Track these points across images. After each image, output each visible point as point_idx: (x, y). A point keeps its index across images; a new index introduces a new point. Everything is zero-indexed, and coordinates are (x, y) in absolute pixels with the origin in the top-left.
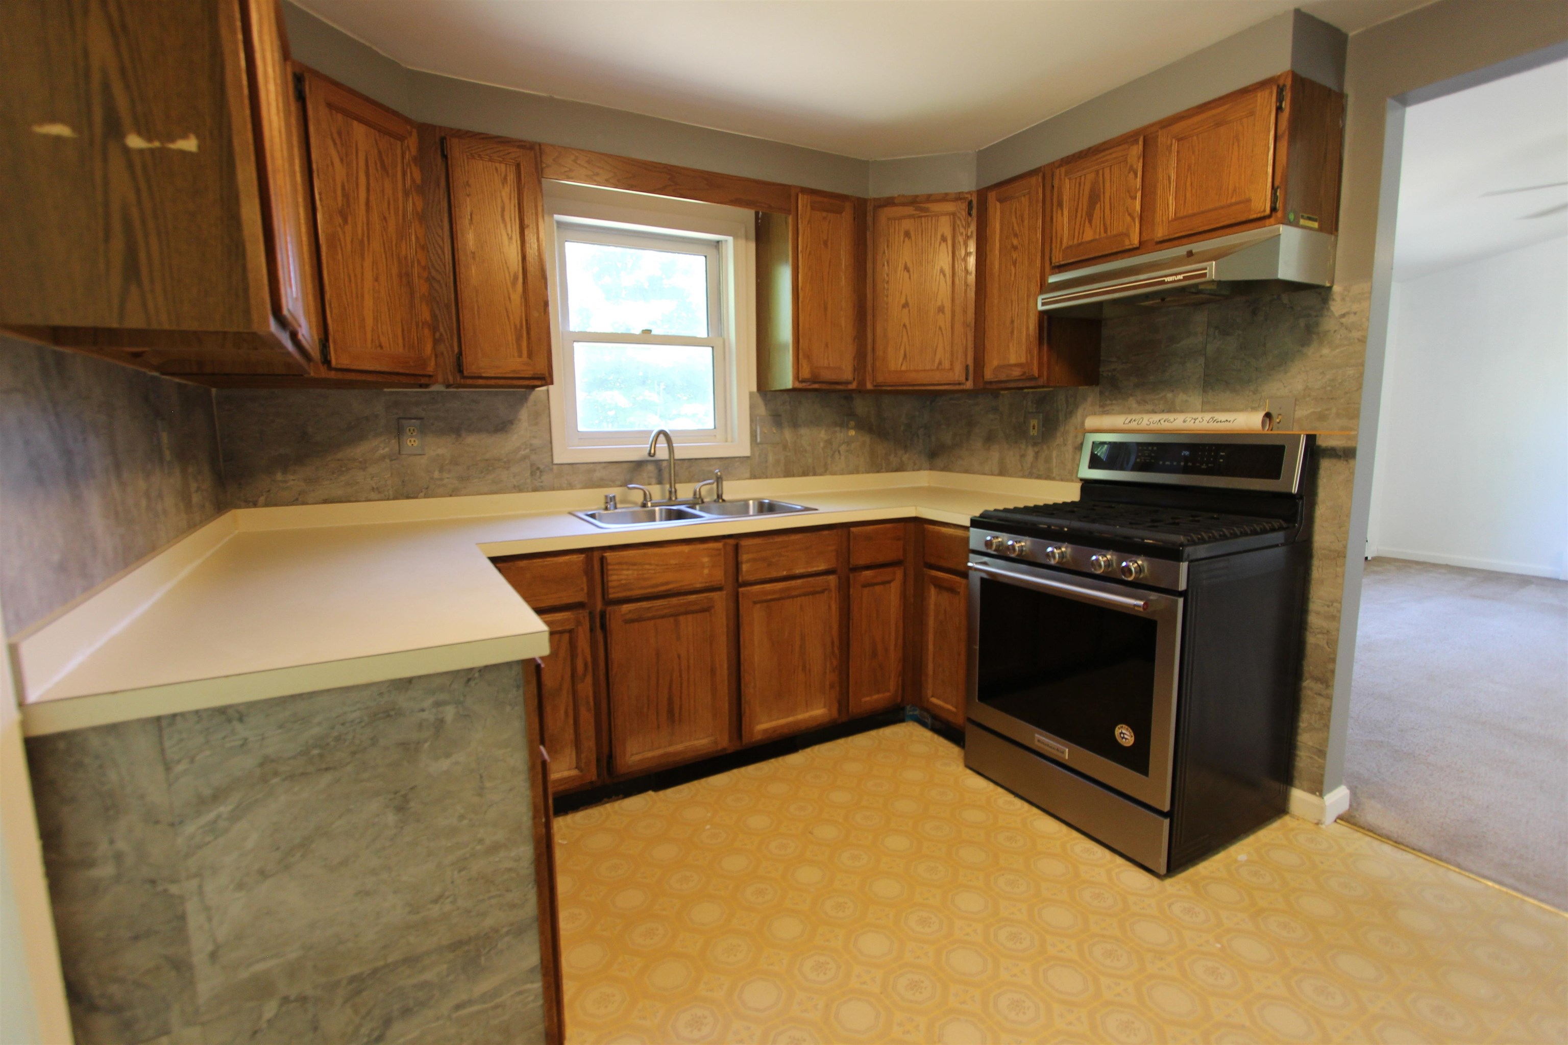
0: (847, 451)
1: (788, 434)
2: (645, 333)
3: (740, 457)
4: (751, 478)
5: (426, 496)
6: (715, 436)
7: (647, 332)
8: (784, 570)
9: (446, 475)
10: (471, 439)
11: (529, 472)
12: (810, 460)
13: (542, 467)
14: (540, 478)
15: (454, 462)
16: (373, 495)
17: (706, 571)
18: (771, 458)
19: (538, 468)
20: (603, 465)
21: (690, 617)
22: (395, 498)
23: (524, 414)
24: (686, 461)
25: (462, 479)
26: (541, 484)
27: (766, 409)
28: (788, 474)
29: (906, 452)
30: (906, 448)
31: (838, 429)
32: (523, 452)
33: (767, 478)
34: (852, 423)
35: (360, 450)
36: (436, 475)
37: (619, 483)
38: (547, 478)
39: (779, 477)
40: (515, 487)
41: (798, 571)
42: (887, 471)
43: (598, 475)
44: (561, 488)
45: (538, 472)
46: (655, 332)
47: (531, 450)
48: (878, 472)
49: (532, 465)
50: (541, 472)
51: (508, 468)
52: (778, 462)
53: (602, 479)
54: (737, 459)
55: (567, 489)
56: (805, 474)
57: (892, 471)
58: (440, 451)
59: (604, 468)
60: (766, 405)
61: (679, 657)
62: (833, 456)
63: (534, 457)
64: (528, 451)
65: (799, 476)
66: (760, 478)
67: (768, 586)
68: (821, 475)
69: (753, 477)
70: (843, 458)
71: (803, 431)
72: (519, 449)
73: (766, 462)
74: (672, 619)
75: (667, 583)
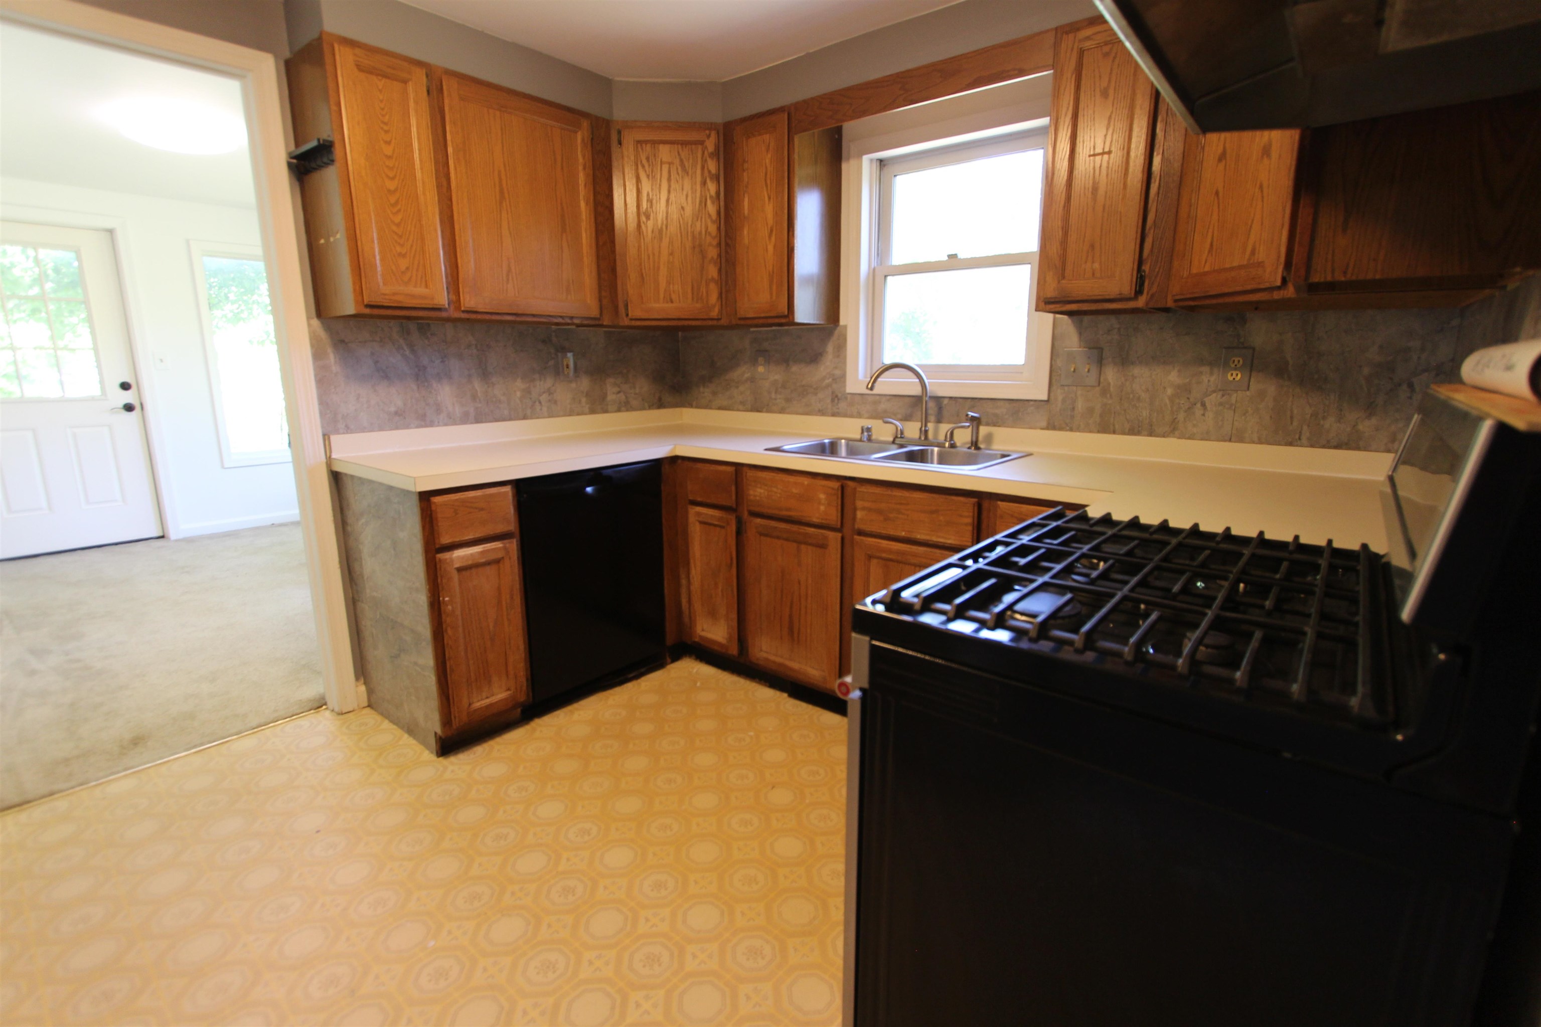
0: (1221, 404)
1: (1111, 374)
2: (952, 258)
3: (1035, 401)
4: (1047, 428)
5: (768, 411)
6: (1022, 373)
7: (952, 257)
8: (903, 531)
9: (779, 396)
10: (795, 368)
11: (830, 398)
12: (1145, 413)
13: (840, 395)
14: (837, 404)
15: (784, 386)
16: (741, 407)
17: (822, 508)
18: (1080, 405)
19: (837, 396)
20: (888, 397)
21: (810, 548)
22: (751, 410)
23: (830, 348)
24: (969, 400)
25: (788, 400)
26: (837, 410)
27: (1080, 340)
28: (1105, 428)
29: (1369, 416)
30: (1370, 409)
31: (1206, 369)
32: (827, 381)
33: (1071, 430)
34: (1238, 360)
35: (736, 374)
36: (773, 396)
37: (899, 416)
38: (843, 405)
39: (1091, 432)
40: (819, 411)
41: (920, 536)
42: (1313, 444)
43: (883, 406)
44: (852, 416)
45: (836, 399)
46: (961, 256)
47: (833, 380)
48: (1290, 444)
49: (833, 393)
50: (838, 399)
51: (816, 394)
52: (1090, 411)
53: (885, 411)
54: (1032, 403)
55: (857, 417)
56: (1134, 431)
57: (1327, 445)
58: (777, 377)
59: (888, 400)
60: (1080, 334)
61: (799, 583)
62: (1190, 410)
63: (835, 386)
64: (830, 380)
65: (1123, 433)
66: (1061, 429)
67: (884, 543)
68: (1164, 436)
69: (1051, 426)
70: (1210, 415)
71: (1139, 371)
72: (823, 379)
73: (1073, 409)
74: (795, 545)
75: (789, 509)
